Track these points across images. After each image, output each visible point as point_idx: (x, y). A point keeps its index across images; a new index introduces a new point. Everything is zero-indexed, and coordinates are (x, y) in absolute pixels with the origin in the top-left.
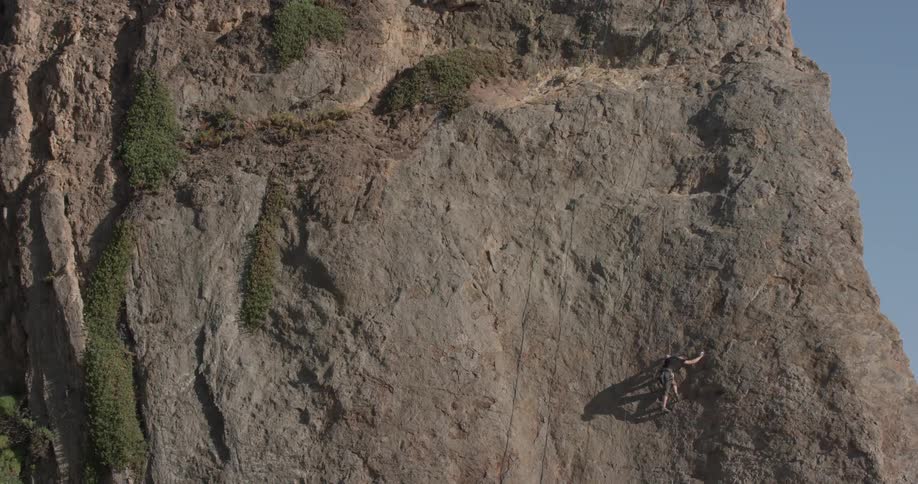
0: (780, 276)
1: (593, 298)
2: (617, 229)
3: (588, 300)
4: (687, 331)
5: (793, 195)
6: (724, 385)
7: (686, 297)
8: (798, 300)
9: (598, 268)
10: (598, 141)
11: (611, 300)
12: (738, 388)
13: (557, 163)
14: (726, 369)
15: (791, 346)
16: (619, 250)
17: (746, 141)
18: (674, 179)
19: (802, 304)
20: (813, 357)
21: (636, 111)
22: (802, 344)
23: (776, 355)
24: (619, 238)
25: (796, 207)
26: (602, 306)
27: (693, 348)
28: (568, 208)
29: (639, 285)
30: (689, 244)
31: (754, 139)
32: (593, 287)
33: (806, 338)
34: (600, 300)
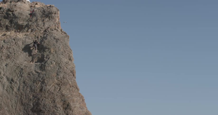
0: (56, 83)
1: (11, 87)
2: (17, 71)
3: (10, 87)
4: (33, 96)
5: (59, 64)
6: (42, 109)
7: (33, 88)
8: (60, 89)
9: (12, 80)
10: (13, 50)
11: (15, 88)
12: (45, 110)
13: (3, 55)
14: (42, 105)
15: (58, 100)
16: (18, 76)
17: (49, 51)
18: (31, 59)
19: (61, 90)
20: (63, 103)
21: (23, 43)
22: (61, 100)
23: (54, 102)
24: (17, 73)
25: (60, 67)
26: (13, 89)
27: (34, 100)
28: (6, 65)
29: (22, 85)
30: (34, 75)
31: (51, 50)
32: (11, 85)
33: (62, 98)
34: (13, 88)
